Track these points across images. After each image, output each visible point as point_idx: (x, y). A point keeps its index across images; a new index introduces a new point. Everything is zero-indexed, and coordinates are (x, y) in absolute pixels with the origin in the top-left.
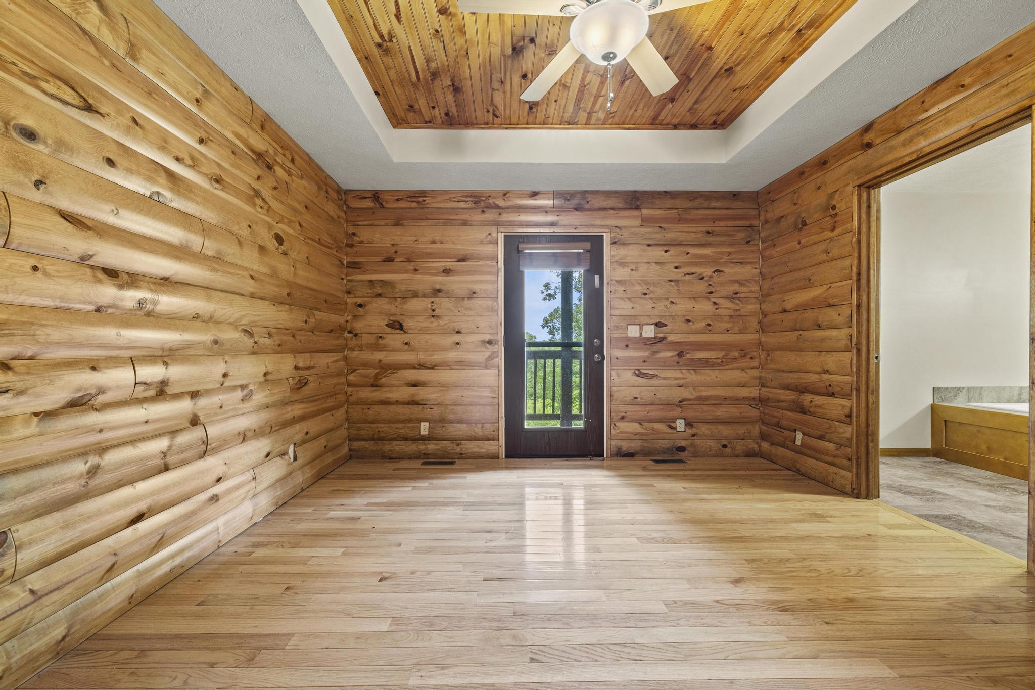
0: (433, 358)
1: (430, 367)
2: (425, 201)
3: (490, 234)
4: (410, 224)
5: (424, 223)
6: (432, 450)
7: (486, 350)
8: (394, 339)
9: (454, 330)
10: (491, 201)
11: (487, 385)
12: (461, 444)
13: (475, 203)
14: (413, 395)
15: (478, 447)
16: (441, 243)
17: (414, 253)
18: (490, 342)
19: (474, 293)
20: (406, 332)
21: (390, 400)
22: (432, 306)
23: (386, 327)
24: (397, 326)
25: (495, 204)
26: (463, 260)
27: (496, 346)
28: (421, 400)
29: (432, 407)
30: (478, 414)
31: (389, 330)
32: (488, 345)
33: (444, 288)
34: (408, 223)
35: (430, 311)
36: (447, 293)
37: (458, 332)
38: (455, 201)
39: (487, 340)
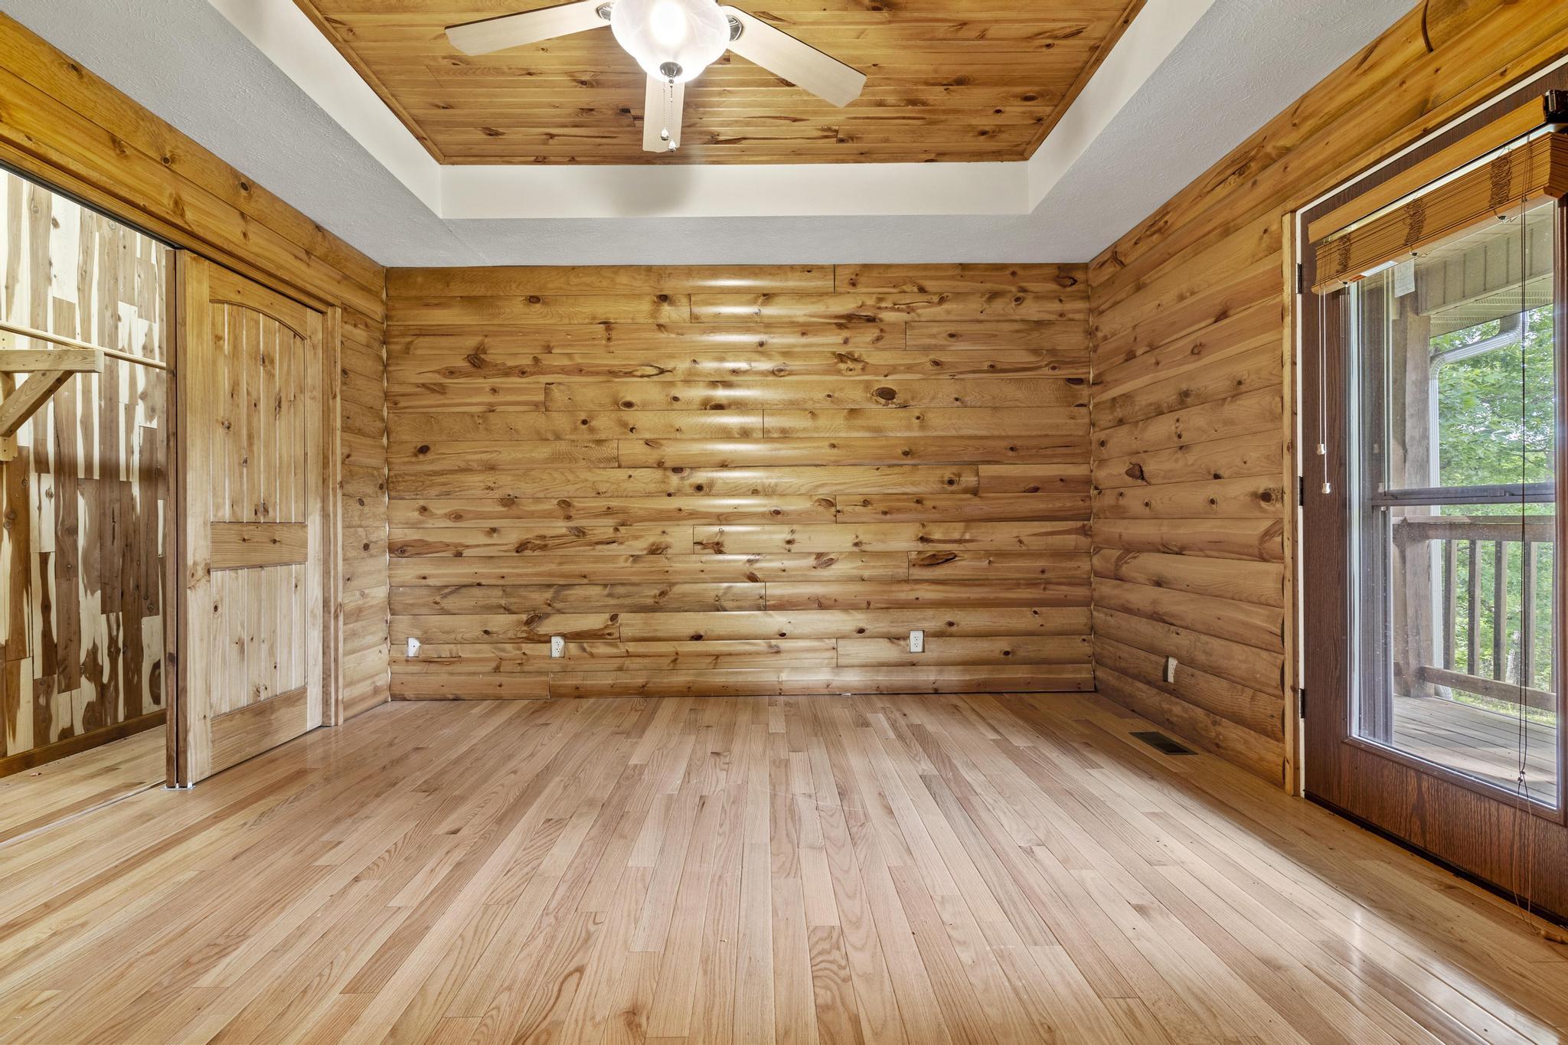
0: (1178, 532)
1: (1176, 549)
2: (1166, 222)
3: (1266, 231)
4: (1153, 278)
5: (1168, 267)
6: (1177, 716)
7: (1259, 514)
8: (1135, 497)
9: (1209, 472)
10: (1269, 149)
11: (1263, 599)
12: (1220, 725)
13: (1240, 175)
14: (1154, 602)
15: (1246, 742)
16: (1193, 293)
17: (1154, 331)
18: (1266, 497)
19: (1240, 383)
20: (1149, 484)
21: (1131, 606)
22: (1177, 428)
23: (1126, 477)
24: (1137, 473)
25: (1278, 148)
26: (1223, 315)
27: (1279, 505)
28: (1165, 614)
29: (1180, 630)
30: (1244, 666)
31: (1129, 480)
32: (1263, 504)
33: (1193, 386)
34: (1149, 277)
35: (1176, 439)
36: (1198, 396)
37: (1217, 477)
38: (1209, 192)
39: (1261, 491)
